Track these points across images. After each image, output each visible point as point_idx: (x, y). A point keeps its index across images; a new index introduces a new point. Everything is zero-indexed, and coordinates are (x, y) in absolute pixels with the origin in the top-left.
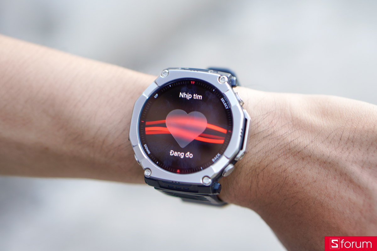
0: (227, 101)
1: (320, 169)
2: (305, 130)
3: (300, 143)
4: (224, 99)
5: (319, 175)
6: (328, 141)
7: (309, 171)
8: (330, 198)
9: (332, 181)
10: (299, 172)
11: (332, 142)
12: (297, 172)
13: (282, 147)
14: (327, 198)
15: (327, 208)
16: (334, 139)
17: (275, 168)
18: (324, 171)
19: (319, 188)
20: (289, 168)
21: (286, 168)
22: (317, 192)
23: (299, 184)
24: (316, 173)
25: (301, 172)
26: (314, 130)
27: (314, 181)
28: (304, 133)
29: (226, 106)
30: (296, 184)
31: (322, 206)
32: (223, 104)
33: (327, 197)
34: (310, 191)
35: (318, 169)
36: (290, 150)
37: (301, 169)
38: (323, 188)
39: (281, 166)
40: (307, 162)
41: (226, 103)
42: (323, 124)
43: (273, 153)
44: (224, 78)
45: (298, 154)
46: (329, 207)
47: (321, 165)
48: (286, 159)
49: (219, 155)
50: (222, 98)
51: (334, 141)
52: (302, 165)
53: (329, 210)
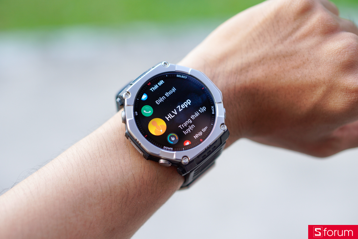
0: (182, 74)
32: (181, 78)
41: (182, 76)
44: (165, 63)
49: (212, 107)
50: (177, 75)
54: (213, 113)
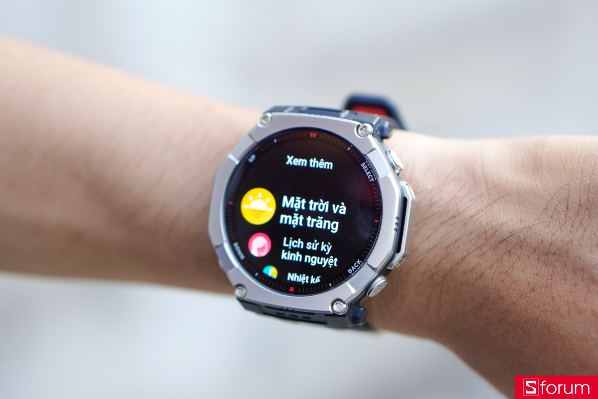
0: (371, 168)
1: (539, 266)
2: (509, 201)
3: (502, 225)
4: (366, 164)
5: (538, 278)
6: (548, 215)
7: (521, 272)
8: (561, 316)
9: (561, 284)
10: (506, 276)
11: (555, 216)
12: (502, 277)
13: (474, 236)
14: (555, 317)
15: (558, 334)
16: (557, 210)
17: (465, 273)
18: (547, 268)
19: (541, 301)
20: (488, 271)
21: (483, 270)
22: (539, 307)
23: (506, 298)
24: (534, 274)
25: (508, 275)
26: (523, 199)
27: (531, 289)
28: (508, 206)
29: (370, 177)
30: (501, 298)
31: (549, 332)
32: (365, 173)
33: (556, 315)
34: (526, 307)
35: (536, 266)
36: (486, 239)
37: (507, 271)
38: (548, 300)
39: (474, 268)
40: (517, 257)
41: (369, 172)
42: (537, 186)
43: (458, 248)
44: (365, 127)
45: (500, 245)
46: (561, 332)
47: (541, 260)
48: (482, 255)
49: (359, 262)
50: (364, 163)
51: (557, 213)
52: (509, 264)
53: (561, 337)
54: (350, 271)
